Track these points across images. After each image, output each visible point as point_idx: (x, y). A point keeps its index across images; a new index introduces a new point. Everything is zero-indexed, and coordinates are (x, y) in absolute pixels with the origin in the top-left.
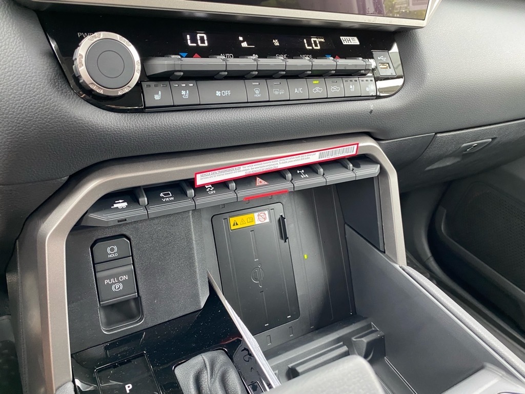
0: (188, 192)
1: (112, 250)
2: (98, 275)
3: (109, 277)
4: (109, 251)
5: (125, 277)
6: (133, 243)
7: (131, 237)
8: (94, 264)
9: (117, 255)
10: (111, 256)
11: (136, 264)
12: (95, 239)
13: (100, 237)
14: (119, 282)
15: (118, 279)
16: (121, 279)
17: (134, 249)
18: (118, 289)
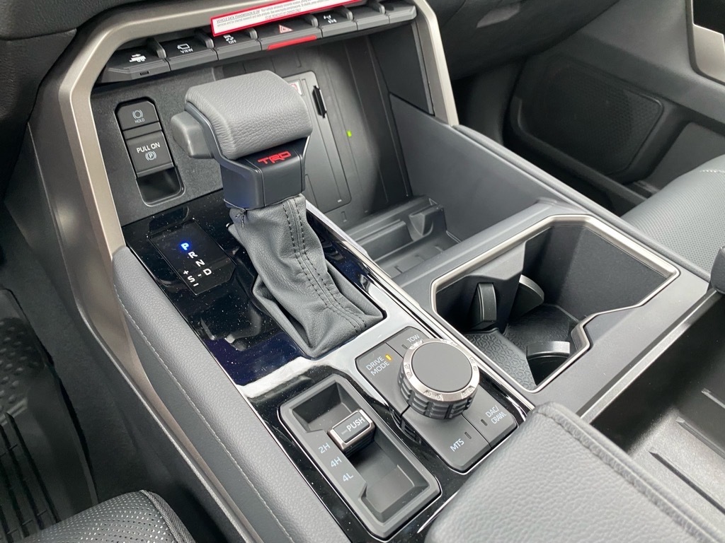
0: (207, 42)
1: (138, 114)
2: (129, 143)
3: (141, 145)
4: (135, 117)
5: (157, 145)
6: (158, 107)
7: (155, 100)
8: (122, 131)
9: (143, 120)
10: (137, 121)
11: (165, 130)
12: (117, 102)
13: (122, 101)
14: (152, 150)
15: (150, 147)
16: (153, 146)
17: (160, 114)
18: (152, 157)
